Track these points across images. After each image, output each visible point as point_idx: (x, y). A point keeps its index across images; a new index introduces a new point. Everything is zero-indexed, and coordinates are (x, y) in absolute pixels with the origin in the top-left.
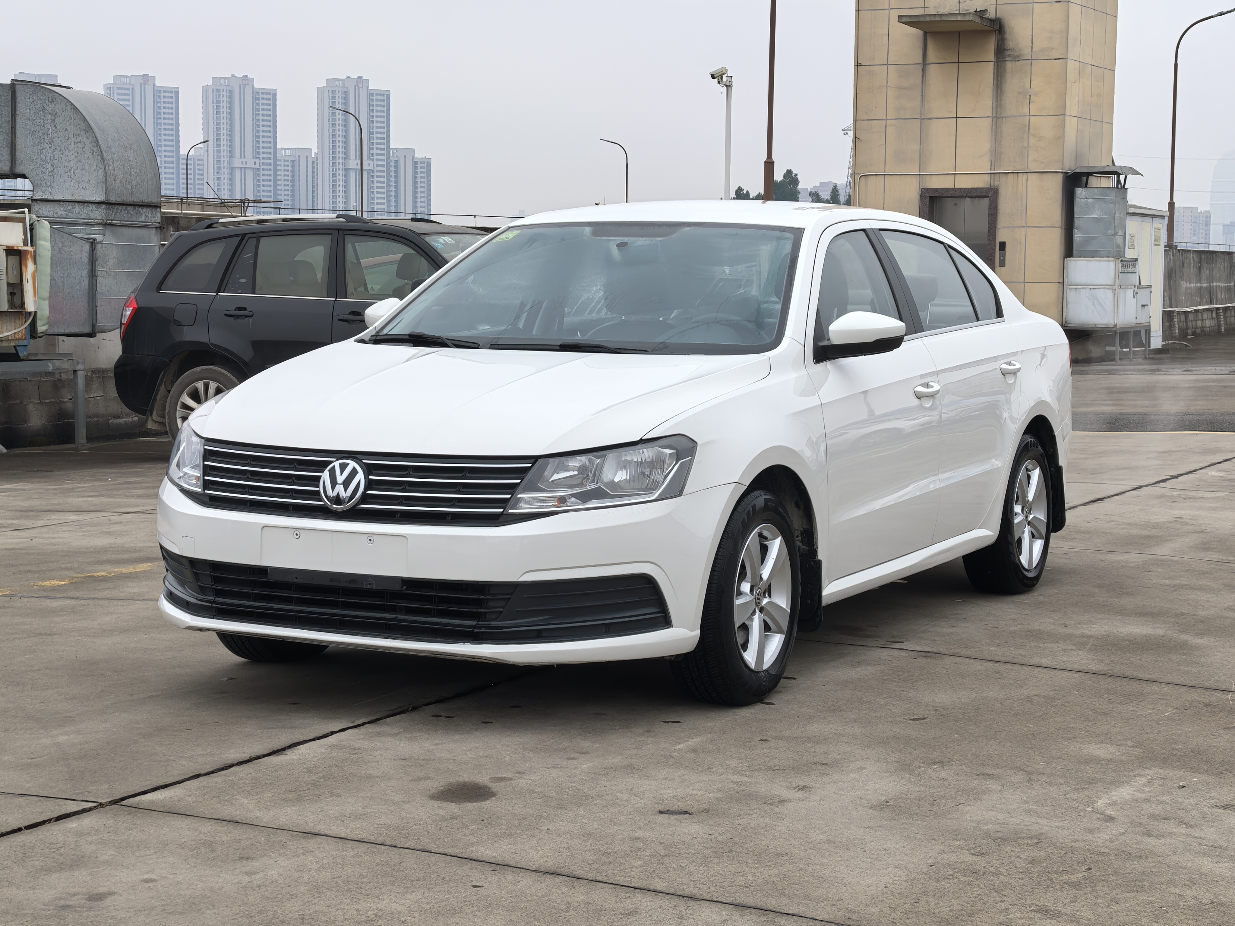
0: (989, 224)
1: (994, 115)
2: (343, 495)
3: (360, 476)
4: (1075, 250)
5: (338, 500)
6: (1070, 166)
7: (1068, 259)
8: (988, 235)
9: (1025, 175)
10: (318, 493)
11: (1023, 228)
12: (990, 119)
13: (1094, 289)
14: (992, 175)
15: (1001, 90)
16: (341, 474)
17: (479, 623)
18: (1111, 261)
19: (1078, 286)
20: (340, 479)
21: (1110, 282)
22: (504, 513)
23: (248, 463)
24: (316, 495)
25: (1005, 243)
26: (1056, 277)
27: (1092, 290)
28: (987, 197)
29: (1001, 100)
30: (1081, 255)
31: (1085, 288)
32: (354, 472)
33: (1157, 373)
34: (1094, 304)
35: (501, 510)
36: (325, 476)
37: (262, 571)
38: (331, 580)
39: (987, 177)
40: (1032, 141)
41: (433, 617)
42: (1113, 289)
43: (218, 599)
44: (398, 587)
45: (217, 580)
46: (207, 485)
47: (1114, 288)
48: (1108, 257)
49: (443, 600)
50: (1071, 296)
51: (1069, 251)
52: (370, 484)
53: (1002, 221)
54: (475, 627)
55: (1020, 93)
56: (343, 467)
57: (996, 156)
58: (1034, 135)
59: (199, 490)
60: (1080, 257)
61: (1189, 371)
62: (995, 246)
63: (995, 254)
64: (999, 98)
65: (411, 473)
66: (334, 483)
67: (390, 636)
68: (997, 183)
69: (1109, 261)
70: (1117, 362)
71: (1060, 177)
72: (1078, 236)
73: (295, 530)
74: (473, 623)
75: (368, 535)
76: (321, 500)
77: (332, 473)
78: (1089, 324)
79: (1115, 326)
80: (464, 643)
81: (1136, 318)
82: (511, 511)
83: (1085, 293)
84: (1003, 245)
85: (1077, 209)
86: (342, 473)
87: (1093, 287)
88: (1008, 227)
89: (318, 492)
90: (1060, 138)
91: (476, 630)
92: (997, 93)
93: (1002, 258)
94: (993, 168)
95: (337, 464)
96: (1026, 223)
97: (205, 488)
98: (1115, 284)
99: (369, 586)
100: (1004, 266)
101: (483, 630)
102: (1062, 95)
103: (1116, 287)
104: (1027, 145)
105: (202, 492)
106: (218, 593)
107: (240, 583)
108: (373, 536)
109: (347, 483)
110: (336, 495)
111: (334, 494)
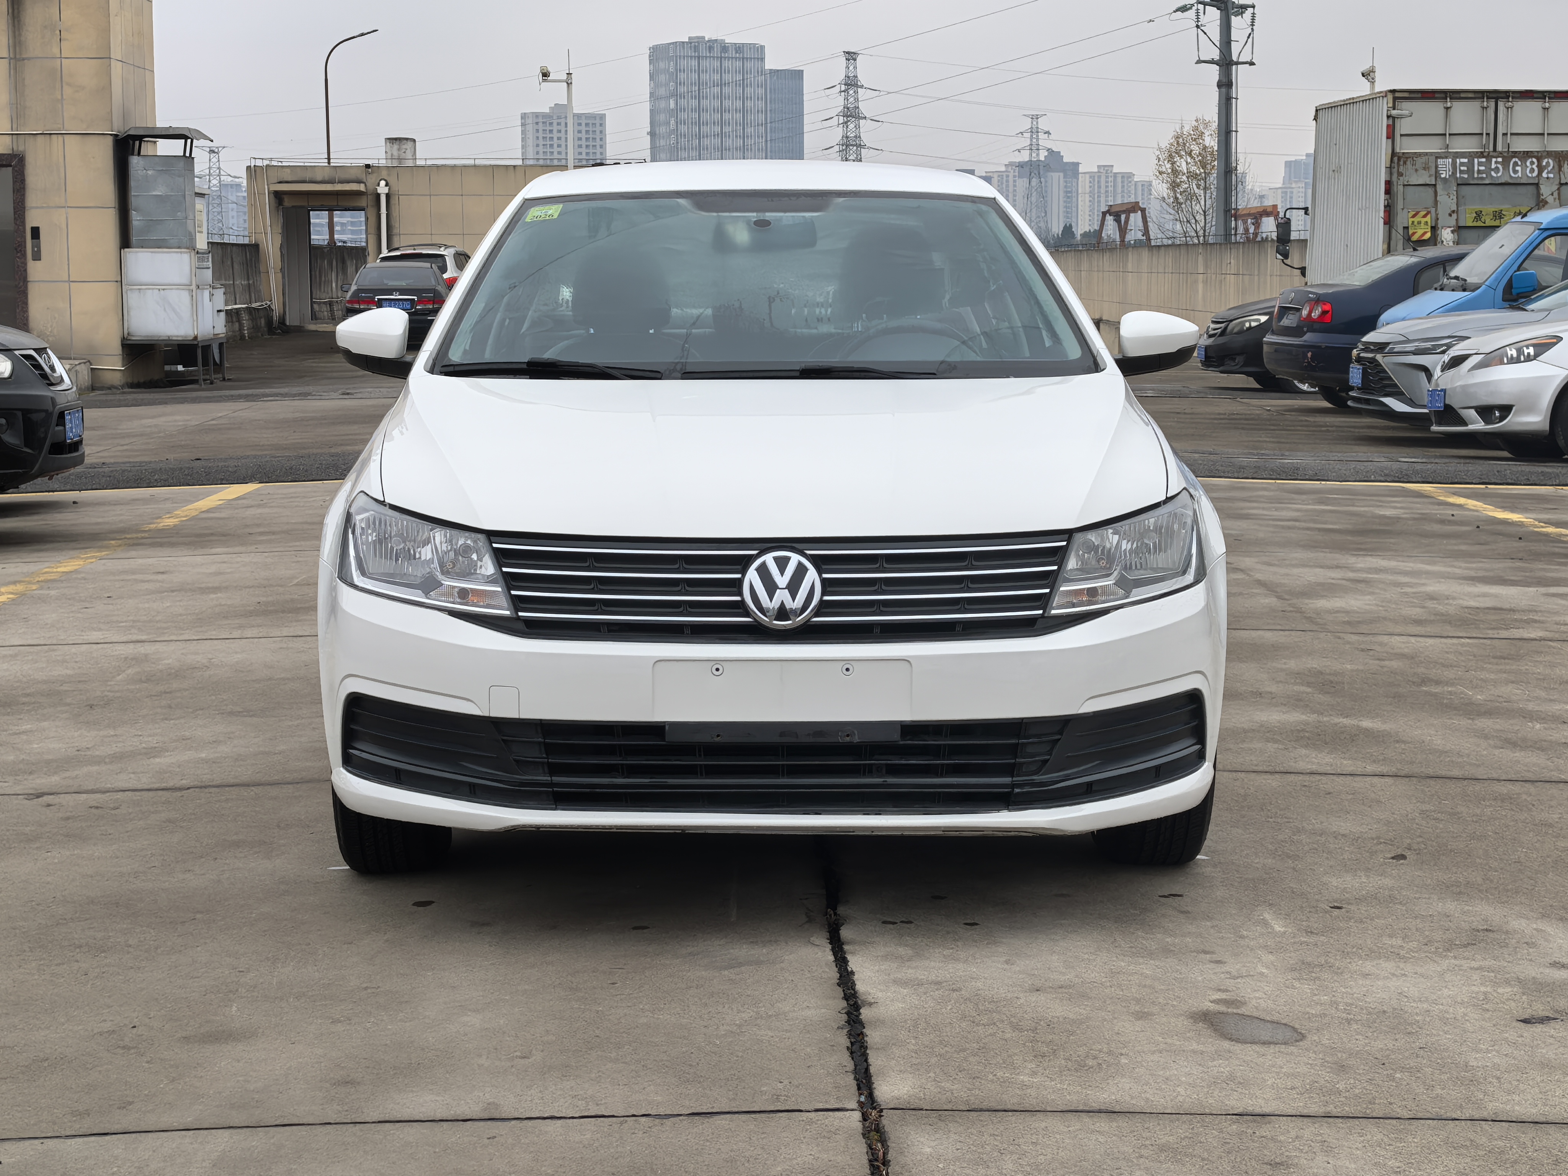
0: (14, 203)
1: (12, 56)
2: (790, 604)
3: (812, 575)
4: (134, 239)
5: (783, 613)
6: (118, 127)
7: (126, 250)
8: (15, 219)
9: (60, 137)
10: (742, 604)
11: (64, 209)
12: (6, 61)
13: (164, 289)
14: (14, 137)
15: (19, 21)
16: (782, 574)
17: (1015, 779)
18: (184, 252)
19: (142, 287)
20: (782, 581)
21: (185, 280)
22: (1046, 615)
23: (589, 566)
24: (740, 608)
25: (38, 228)
26: (114, 275)
27: (162, 292)
28: (11, 166)
29: (20, 35)
30: (143, 245)
31: (153, 289)
32: (801, 571)
33: (309, 397)
34: (165, 310)
35: (1041, 612)
36: (752, 575)
37: (656, 729)
38: (782, 734)
39: (8, 138)
40: (68, 91)
41: (942, 776)
42: (189, 290)
43: (556, 779)
44: (896, 737)
45: (549, 749)
46: (518, 603)
47: (191, 288)
48: (179, 248)
49: (956, 751)
50: (133, 299)
51: (125, 242)
52: (828, 586)
53: (32, 199)
54: (1013, 786)
55: (45, 27)
56: (782, 564)
57: (18, 112)
58: (69, 84)
59: (508, 613)
60: (142, 247)
61: (348, 394)
62: (25, 232)
63: (25, 242)
64: (17, 33)
65: (885, 565)
66: (771, 588)
67: (872, 811)
68: (21, 148)
69: (181, 252)
70: (201, 385)
71: (109, 142)
72: (136, 219)
73: (714, 663)
74: (1007, 780)
75: (845, 662)
76: (747, 613)
77: (763, 571)
78: (160, 336)
79: (196, 338)
80: (999, 811)
81: (214, 327)
82: (1053, 612)
83: (151, 296)
84: (36, 232)
85: (133, 183)
86: (782, 572)
87: (162, 287)
88: (42, 207)
89: (743, 602)
90: (106, 89)
91: (1017, 790)
92: (14, 26)
93: (36, 249)
94: (15, 126)
95: (769, 559)
96: (66, 201)
97: (517, 610)
98: (191, 282)
99: (848, 739)
100: (40, 260)
101: (1026, 789)
102: (105, 32)
103: (194, 287)
104: (59, 97)
105: (515, 616)
106: (554, 769)
107: (598, 751)
108: (852, 663)
109: (793, 587)
110: (777, 605)
111: (775, 604)
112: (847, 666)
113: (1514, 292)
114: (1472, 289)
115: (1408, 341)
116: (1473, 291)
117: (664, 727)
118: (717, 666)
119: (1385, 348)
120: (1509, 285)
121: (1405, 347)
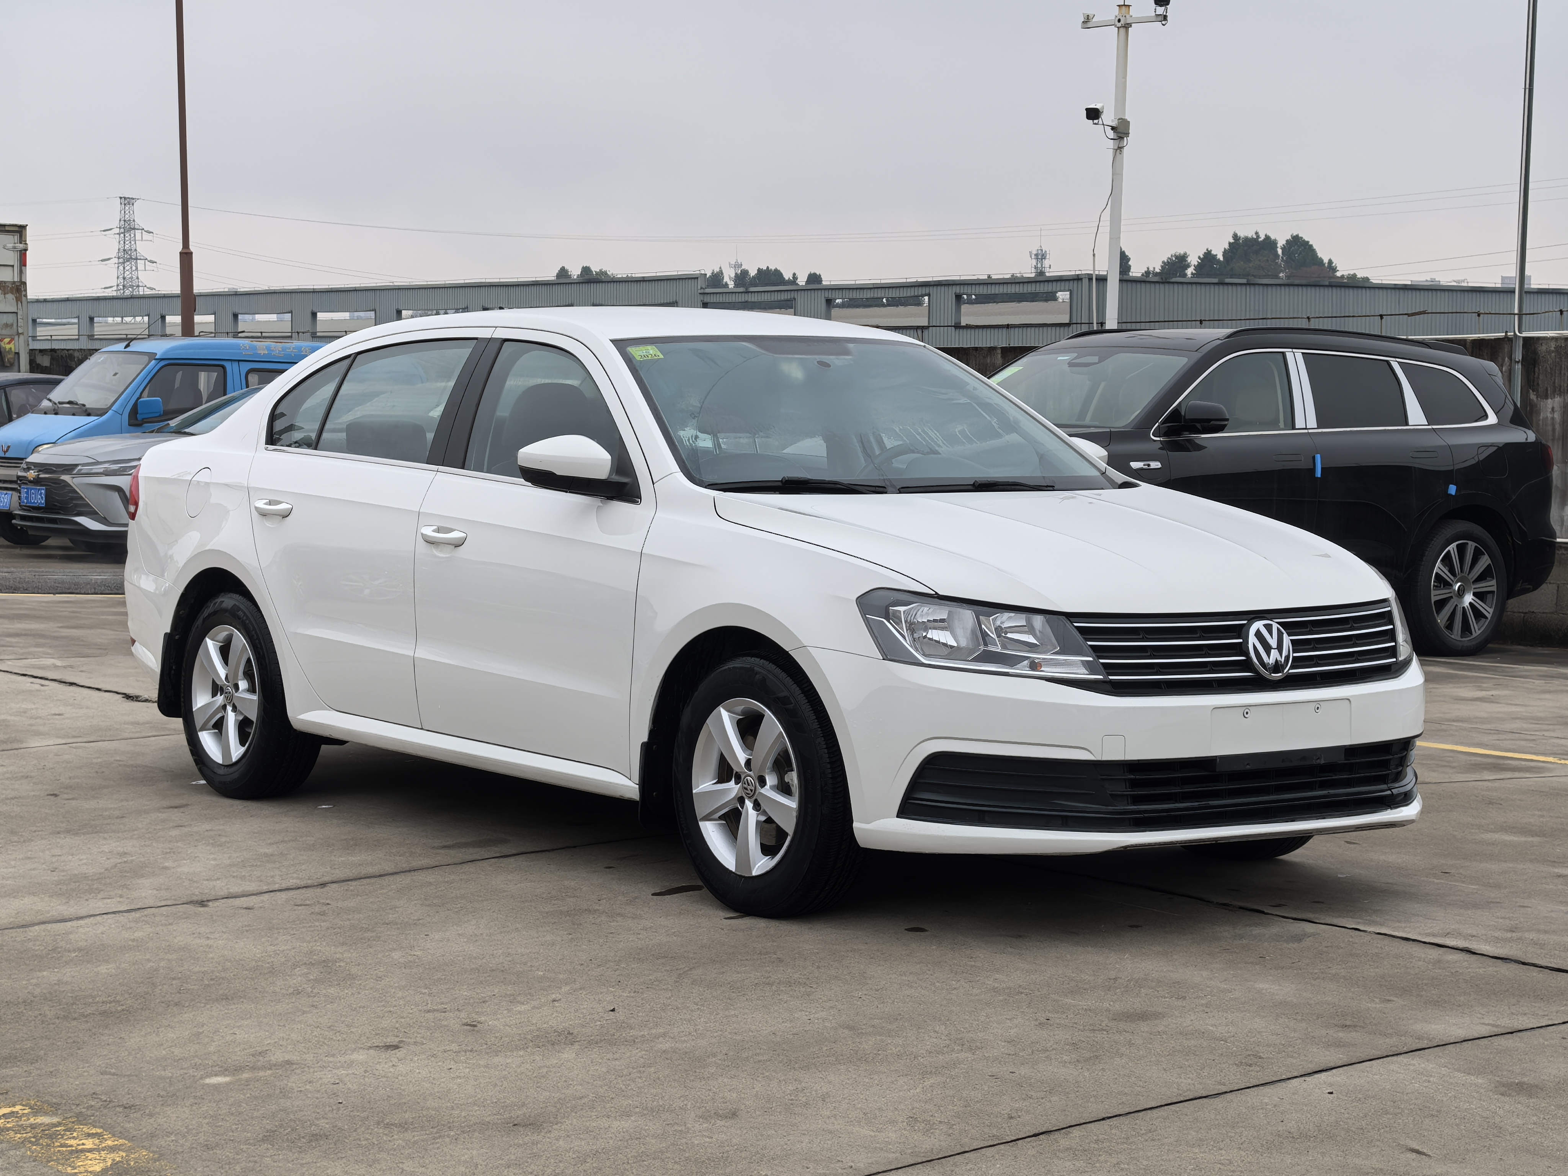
2: (1279, 661)
3: (1286, 638)
5: (1276, 667)
10: (1250, 662)
17: (1389, 785)
20: (1272, 642)
23: (1142, 638)
32: (1280, 634)
36: (1251, 639)
38: (1283, 761)
44: (1341, 759)
46: (1105, 669)
52: (1296, 645)
54: (1391, 790)
56: (1268, 629)
59: (1101, 677)
65: (1312, 629)
74: (1386, 786)
75: (1316, 703)
77: (1258, 636)
89: (1250, 660)
91: (1394, 793)
95: (1259, 626)
97: (1106, 674)
99: (1318, 761)
101: (1397, 792)
105: (1106, 679)
106: (1136, 800)
107: (1185, 781)
108: (1321, 703)
109: (1280, 648)
110: (1274, 662)
111: (1271, 661)
112: (1318, 704)
113: (139, 417)
114: (99, 413)
115: (98, 463)
116: (101, 415)
117: (1216, 760)
118: (1246, 710)
119: (73, 469)
120: (134, 411)
121: (92, 469)
